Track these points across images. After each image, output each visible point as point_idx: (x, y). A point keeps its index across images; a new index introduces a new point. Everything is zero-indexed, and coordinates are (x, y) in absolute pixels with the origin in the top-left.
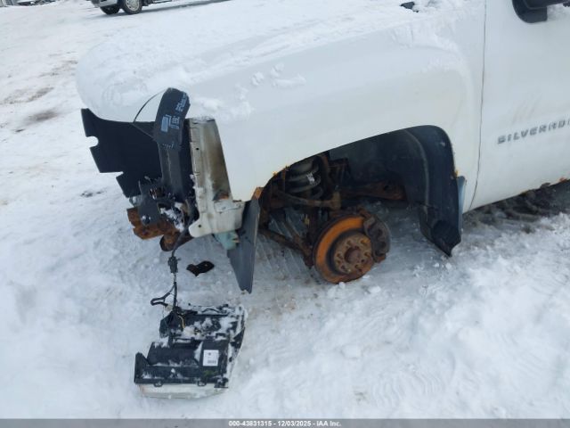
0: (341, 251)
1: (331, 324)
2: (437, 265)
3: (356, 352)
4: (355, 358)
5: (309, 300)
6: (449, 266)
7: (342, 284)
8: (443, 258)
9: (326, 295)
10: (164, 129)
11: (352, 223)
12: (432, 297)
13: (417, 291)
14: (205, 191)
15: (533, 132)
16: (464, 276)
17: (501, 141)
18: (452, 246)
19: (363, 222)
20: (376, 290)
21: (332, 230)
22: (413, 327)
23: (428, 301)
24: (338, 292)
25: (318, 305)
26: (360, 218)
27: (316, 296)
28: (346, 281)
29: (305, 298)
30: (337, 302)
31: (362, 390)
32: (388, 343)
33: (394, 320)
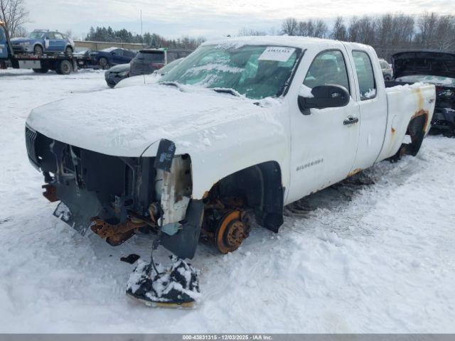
0: (231, 231)
1: (234, 274)
2: (273, 238)
3: (253, 283)
4: (254, 287)
5: (214, 265)
6: (278, 237)
7: (229, 253)
8: (274, 234)
9: (222, 260)
10: (161, 160)
11: (235, 215)
12: (279, 252)
13: (269, 251)
14: (170, 197)
15: (309, 165)
16: (289, 241)
17: (298, 169)
18: (279, 226)
19: (240, 214)
20: (249, 254)
21: (226, 219)
22: (276, 267)
23: (277, 255)
24: (229, 258)
25: (221, 266)
26: (238, 212)
27: (217, 262)
28: (231, 251)
29: (212, 264)
30: (231, 263)
31: (266, 300)
32: (267, 277)
33: (265, 266)
